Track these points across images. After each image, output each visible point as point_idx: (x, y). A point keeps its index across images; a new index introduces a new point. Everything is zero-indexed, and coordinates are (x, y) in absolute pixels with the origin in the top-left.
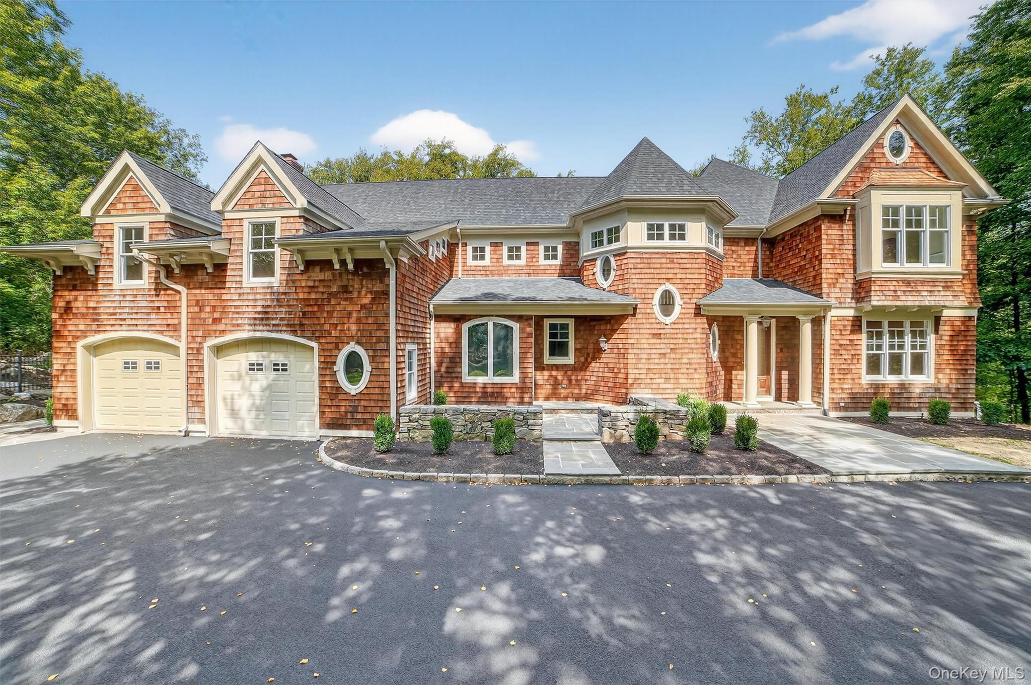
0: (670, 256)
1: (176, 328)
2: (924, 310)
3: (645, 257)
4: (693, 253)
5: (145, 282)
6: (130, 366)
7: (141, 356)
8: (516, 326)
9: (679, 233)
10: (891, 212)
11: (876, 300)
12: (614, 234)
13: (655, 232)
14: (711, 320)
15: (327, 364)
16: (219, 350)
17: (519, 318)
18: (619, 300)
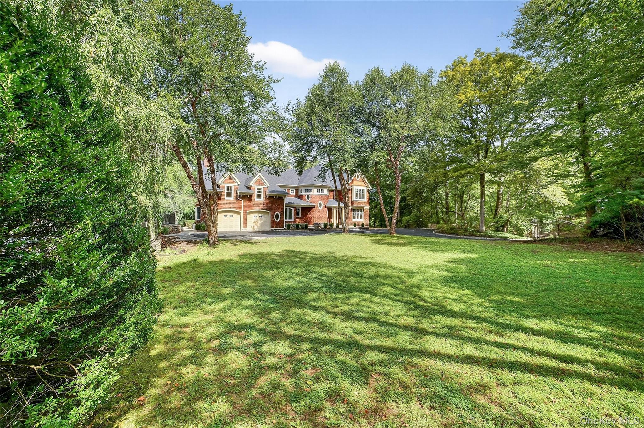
0: (321, 196)
1: (240, 208)
2: (362, 207)
3: (317, 195)
4: (325, 196)
5: (232, 198)
6: (225, 216)
7: (228, 214)
8: (293, 209)
9: (322, 191)
10: (357, 189)
11: (354, 206)
12: (310, 190)
13: (318, 191)
14: (328, 208)
15: (272, 216)
16: (249, 213)
17: (293, 207)
18: (311, 204)
